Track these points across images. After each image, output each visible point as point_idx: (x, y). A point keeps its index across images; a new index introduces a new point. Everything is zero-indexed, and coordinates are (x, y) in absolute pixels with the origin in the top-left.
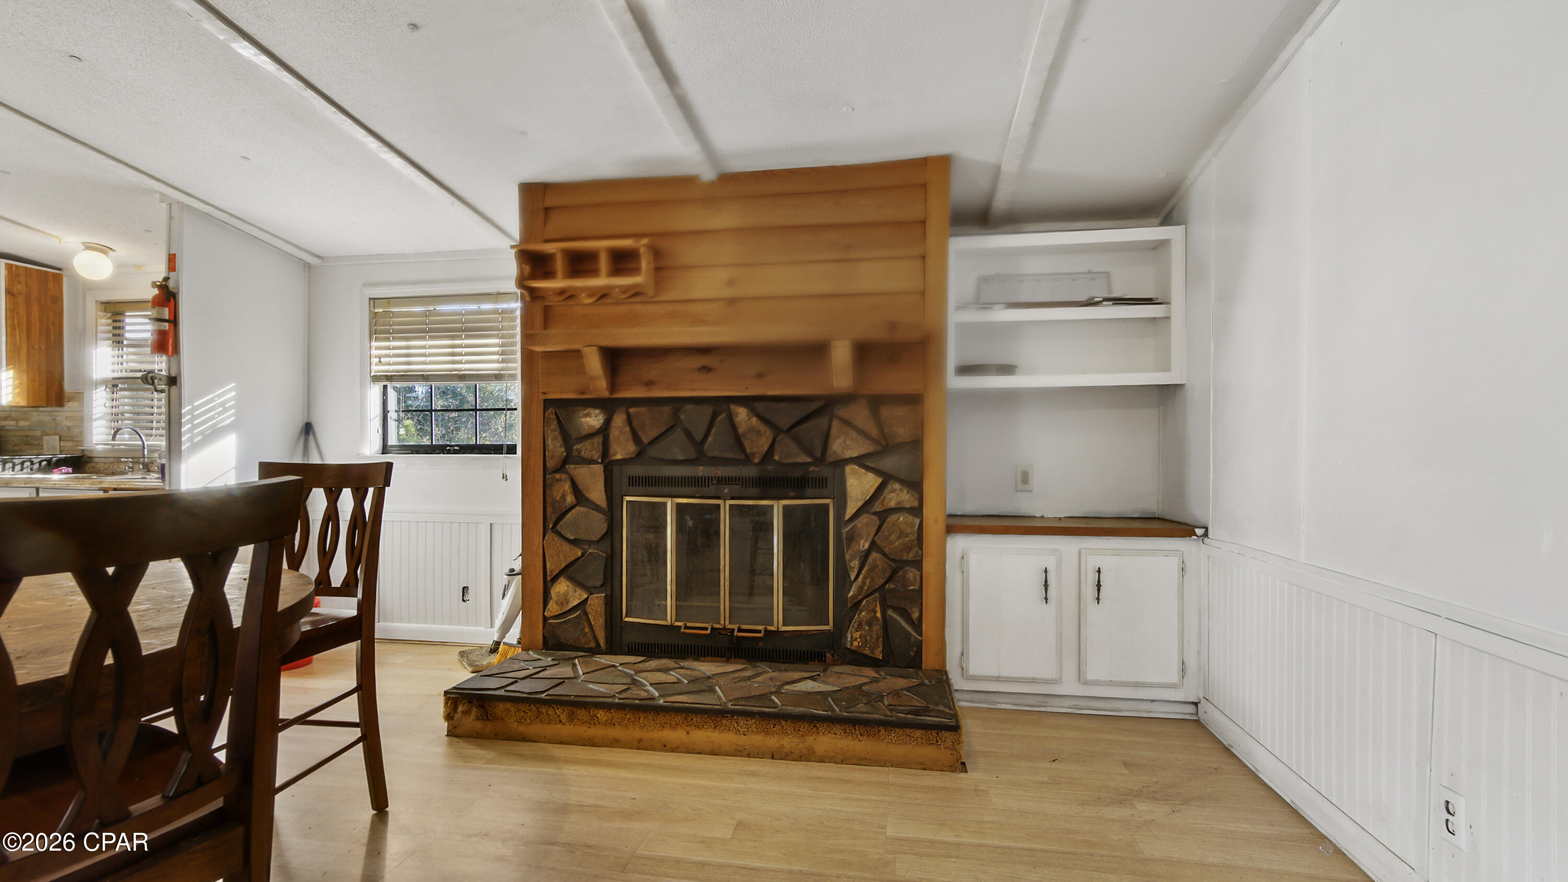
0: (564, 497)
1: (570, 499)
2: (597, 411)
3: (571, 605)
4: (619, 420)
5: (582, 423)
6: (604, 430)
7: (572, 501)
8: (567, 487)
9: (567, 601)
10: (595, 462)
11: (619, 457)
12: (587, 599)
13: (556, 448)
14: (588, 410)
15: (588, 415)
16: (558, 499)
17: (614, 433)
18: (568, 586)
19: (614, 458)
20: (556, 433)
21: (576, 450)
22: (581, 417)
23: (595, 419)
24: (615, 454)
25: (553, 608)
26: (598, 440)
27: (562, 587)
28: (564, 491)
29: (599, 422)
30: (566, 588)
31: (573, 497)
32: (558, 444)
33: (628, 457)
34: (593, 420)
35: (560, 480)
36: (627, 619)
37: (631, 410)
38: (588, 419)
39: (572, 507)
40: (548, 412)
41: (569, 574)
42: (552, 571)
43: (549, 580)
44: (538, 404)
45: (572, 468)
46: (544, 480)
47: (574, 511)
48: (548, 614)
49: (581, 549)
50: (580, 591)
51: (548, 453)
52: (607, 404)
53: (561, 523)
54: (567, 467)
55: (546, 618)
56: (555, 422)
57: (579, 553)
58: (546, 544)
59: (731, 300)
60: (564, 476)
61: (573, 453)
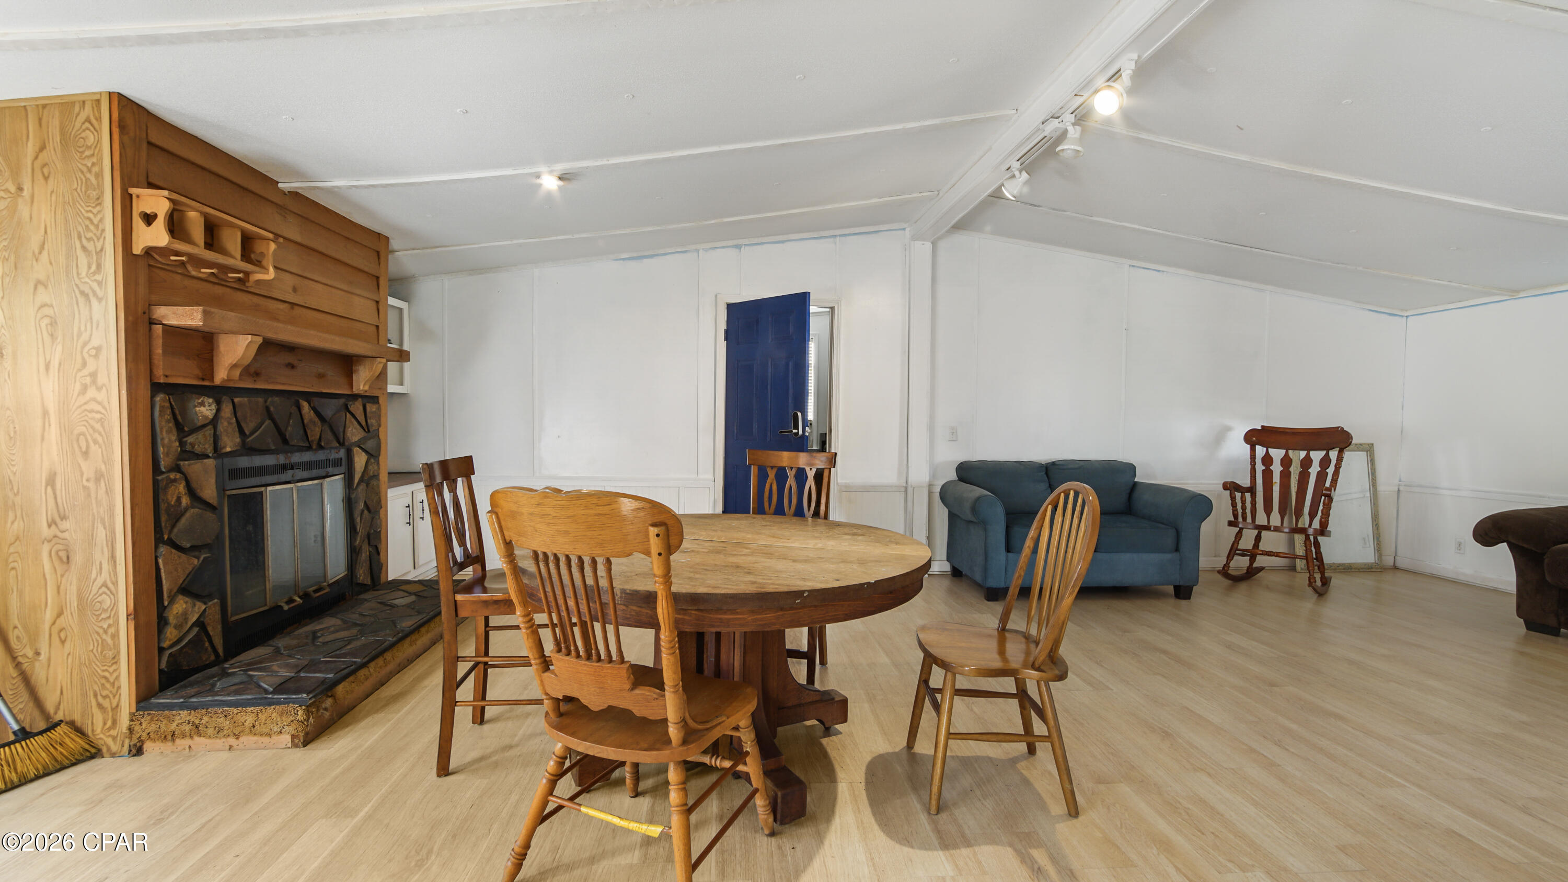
0: (179, 499)
1: (185, 501)
2: (211, 400)
3: (190, 624)
4: (227, 410)
5: (196, 413)
6: (214, 422)
7: (187, 504)
8: (181, 487)
9: (186, 620)
10: (207, 457)
11: (228, 449)
12: (204, 610)
13: (168, 439)
14: (202, 399)
15: (202, 404)
16: (173, 503)
17: (223, 426)
18: (186, 603)
19: (224, 451)
20: (171, 425)
21: (191, 444)
22: (196, 406)
23: (208, 408)
24: (225, 447)
26: (209, 431)
27: (180, 606)
28: (179, 493)
29: (212, 412)
30: (184, 606)
31: (188, 498)
32: (174, 438)
33: (235, 449)
34: (205, 410)
35: (175, 480)
36: (233, 619)
37: (236, 400)
38: (202, 409)
39: (186, 509)
40: (158, 399)
41: (185, 590)
42: (170, 591)
43: (166, 603)
44: (144, 390)
45: (184, 464)
46: (155, 483)
47: (188, 515)
48: (166, 644)
49: (195, 557)
50: (198, 604)
51: (161, 449)
52: (219, 393)
53: (175, 530)
54: (182, 463)
55: (161, 650)
56: (169, 411)
57: (196, 561)
58: (160, 561)
59: (293, 305)
60: (178, 476)
61: (188, 448)
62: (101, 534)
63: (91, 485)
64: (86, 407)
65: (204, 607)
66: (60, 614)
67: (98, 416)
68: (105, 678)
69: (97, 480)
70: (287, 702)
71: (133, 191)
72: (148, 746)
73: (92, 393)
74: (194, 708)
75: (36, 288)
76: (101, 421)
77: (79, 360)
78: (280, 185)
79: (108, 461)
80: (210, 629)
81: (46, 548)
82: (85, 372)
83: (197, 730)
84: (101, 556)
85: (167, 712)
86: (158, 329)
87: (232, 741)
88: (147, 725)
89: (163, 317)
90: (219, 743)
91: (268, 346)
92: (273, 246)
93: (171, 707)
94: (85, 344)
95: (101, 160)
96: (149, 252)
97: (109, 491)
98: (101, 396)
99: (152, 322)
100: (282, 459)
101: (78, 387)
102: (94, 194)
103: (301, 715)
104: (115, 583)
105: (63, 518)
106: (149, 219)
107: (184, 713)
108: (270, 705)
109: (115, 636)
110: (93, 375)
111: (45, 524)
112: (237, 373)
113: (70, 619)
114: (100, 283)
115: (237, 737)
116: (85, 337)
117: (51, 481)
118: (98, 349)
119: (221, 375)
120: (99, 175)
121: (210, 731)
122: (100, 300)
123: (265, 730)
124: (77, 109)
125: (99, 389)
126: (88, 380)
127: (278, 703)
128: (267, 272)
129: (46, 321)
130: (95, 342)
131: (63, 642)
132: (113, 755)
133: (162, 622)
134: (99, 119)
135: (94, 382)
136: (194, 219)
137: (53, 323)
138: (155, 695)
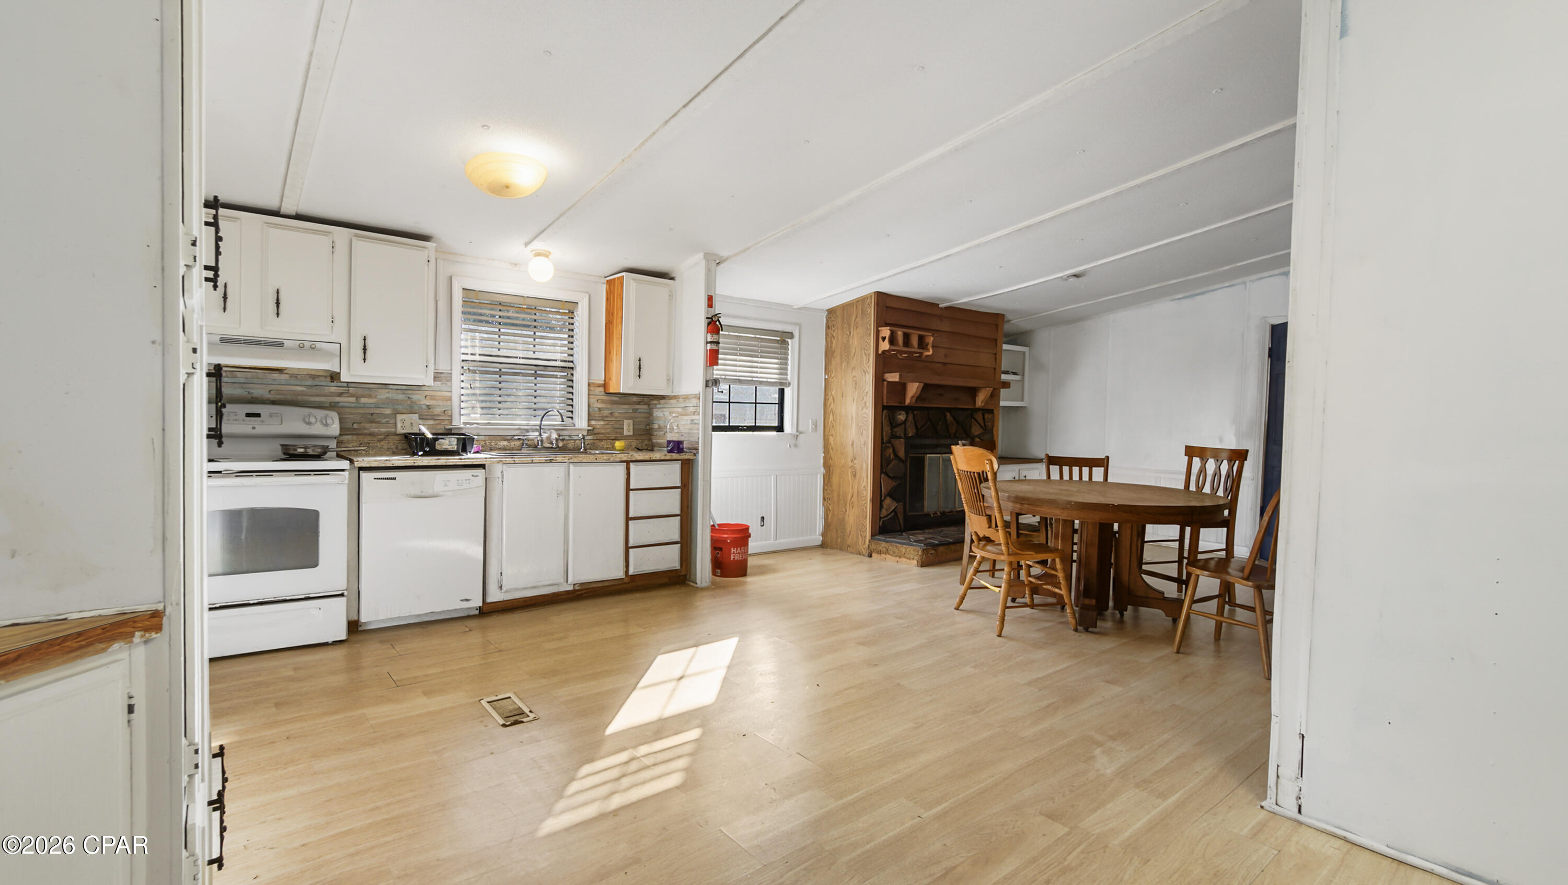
0: (890, 455)
1: (892, 456)
2: (904, 413)
3: (891, 510)
4: (911, 417)
5: (898, 418)
6: (905, 422)
8: (891, 450)
9: (890, 508)
10: (902, 438)
11: (910, 435)
12: (897, 506)
13: (887, 429)
14: (900, 412)
15: (900, 414)
16: (887, 456)
17: (908, 424)
18: (890, 500)
19: (908, 436)
20: (889, 423)
21: (896, 432)
22: (898, 415)
24: (909, 434)
25: (884, 513)
26: (903, 426)
27: (888, 501)
28: (890, 452)
29: (904, 418)
30: (890, 502)
32: (889, 429)
33: (913, 435)
34: (902, 417)
35: (888, 447)
36: (910, 514)
37: (915, 412)
38: (900, 416)
39: (892, 460)
40: (884, 412)
41: (890, 495)
42: (885, 493)
43: (883, 498)
44: (880, 408)
45: (893, 440)
46: (882, 447)
47: (893, 462)
48: (882, 516)
49: (895, 481)
50: (895, 503)
51: (884, 433)
52: (908, 409)
53: (888, 468)
54: (891, 440)
55: (880, 518)
56: (888, 417)
57: (894, 483)
58: (882, 480)
59: (945, 364)
60: (890, 445)
61: (894, 433)
62: (864, 466)
63: (863, 446)
64: (863, 416)
65: (897, 504)
66: (852, 497)
67: (866, 419)
68: (862, 524)
69: (865, 444)
70: (916, 546)
71: (880, 329)
72: (874, 554)
73: (864, 410)
74: (887, 542)
75: (852, 370)
76: (866, 421)
77: (862, 397)
78: (940, 306)
79: (867, 438)
80: (899, 515)
81: (850, 470)
82: (863, 402)
83: (887, 552)
84: (864, 475)
85: (879, 542)
86: (885, 382)
87: (898, 559)
88: (873, 547)
89: (887, 378)
90: (894, 558)
91: (926, 387)
92: (932, 338)
93: (880, 540)
94: (864, 390)
95: (871, 318)
96: (884, 352)
97: (867, 449)
98: (867, 411)
99: (884, 380)
100: (935, 441)
101: (861, 408)
102: (869, 332)
103: (920, 553)
104: (867, 487)
105: (855, 459)
106: (884, 339)
107: (884, 543)
108: (911, 546)
109: (866, 508)
110: (865, 403)
111: (850, 461)
112: (914, 400)
113: (855, 499)
114: (868, 367)
115: (900, 558)
116: (864, 388)
117: (852, 445)
118: (867, 393)
119: (908, 401)
120: (870, 325)
121: (891, 553)
122: (868, 373)
123: (908, 556)
124: (866, 300)
125: (866, 408)
126: (864, 405)
127: (913, 545)
128: (928, 351)
129: (854, 382)
130: (866, 391)
131: (853, 507)
132: (864, 555)
133: (881, 507)
134: (871, 303)
135: (865, 406)
136: (900, 334)
137: (856, 383)
138: (877, 535)
